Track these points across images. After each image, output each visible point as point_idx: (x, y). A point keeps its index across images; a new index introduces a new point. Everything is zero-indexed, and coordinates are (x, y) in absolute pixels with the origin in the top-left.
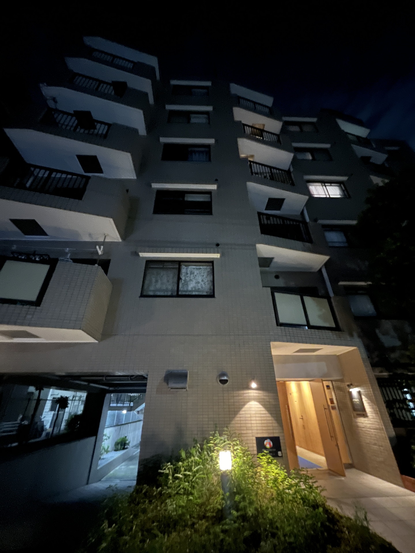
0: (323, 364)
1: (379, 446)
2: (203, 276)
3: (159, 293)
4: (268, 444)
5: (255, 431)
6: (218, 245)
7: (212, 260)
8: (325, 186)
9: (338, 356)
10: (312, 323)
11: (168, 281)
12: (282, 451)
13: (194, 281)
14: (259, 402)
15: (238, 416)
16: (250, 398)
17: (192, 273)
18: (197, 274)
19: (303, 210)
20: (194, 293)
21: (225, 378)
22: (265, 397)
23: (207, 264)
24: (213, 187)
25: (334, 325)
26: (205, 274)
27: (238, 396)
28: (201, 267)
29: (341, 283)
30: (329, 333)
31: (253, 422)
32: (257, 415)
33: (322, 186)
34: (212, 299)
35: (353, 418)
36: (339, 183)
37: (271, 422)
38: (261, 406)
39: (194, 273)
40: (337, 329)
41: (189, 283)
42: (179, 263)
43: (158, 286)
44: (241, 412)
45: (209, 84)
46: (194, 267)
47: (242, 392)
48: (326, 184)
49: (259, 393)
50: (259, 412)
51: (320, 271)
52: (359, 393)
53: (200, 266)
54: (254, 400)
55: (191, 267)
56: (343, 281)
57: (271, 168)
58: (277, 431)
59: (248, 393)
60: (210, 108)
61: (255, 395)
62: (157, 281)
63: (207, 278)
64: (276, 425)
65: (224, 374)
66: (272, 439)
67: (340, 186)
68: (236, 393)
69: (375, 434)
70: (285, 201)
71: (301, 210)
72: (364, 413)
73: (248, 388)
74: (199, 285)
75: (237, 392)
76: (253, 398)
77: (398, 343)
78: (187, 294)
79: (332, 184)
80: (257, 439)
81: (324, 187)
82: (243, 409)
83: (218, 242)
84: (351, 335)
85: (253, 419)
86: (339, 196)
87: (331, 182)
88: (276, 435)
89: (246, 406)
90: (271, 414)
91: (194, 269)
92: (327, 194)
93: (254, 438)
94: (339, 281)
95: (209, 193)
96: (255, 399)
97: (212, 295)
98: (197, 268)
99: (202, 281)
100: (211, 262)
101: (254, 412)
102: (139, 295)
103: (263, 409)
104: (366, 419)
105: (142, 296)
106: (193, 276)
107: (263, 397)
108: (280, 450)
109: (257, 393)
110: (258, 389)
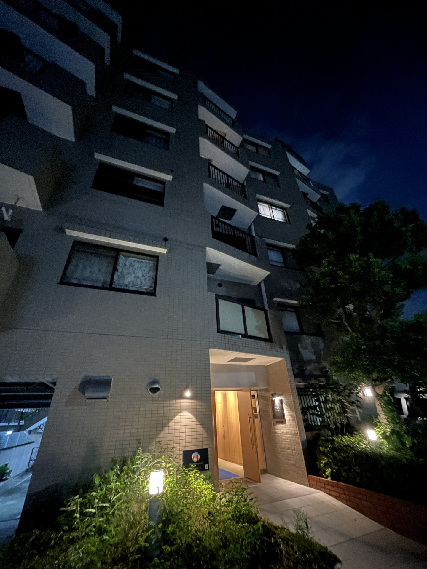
0: (252, 374)
1: (292, 450)
2: (144, 271)
3: (85, 283)
4: (195, 457)
5: (184, 445)
6: (166, 240)
7: (156, 255)
8: (272, 208)
9: (266, 367)
10: (250, 333)
11: (100, 271)
12: (209, 463)
13: (133, 275)
14: (191, 412)
15: (167, 428)
16: (182, 408)
17: (131, 265)
18: (138, 267)
19: (251, 225)
20: (131, 288)
21: (157, 386)
22: (198, 407)
23: (151, 258)
24: (168, 178)
25: (268, 337)
26: (147, 270)
27: (169, 406)
28: (143, 261)
29: (276, 299)
30: (263, 344)
31: (181, 434)
32: (187, 427)
33: (269, 208)
34: (153, 297)
35: (272, 426)
36: (283, 209)
37: (201, 433)
38: (192, 417)
39: (133, 266)
40: (269, 340)
41: (126, 276)
42: (117, 251)
43: (87, 274)
44: (170, 424)
45: (176, 71)
46: (135, 259)
47: (174, 402)
48: (272, 207)
49: (191, 403)
50: (190, 423)
51: (259, 285)
52: (281, 401)
53: (142, 259)
54: (186, 411)
55: (131, 258)
56: (277, 297)
57: (228, 176)
58: (206, 443)
59: (181, 403)
60: (175, 96)
61: (187, 404)
62: (85, 268)
63: (148, 273)
64: (206, 436)
65: (155, 382)
66: (199, 451)
67: (283, 212)
68: (167, 403)
69: (290, 440)
70: (237, 213)
71: (249, 225)
72: (283, 420)
73: (181, 397)
74: (139, 280)
75: (169, 402)
77: (313, 357)
78: (123, 288)
79: (277, 209)
80: (185, 453)
81: (270, 209)
82: (173, 421)
83: (167, 237)
84: (281, 347)
85: (182, 431)
86: (281, 221)
87: (277, 206)
88: (204, 447)
89: (177, 417)
90: (202, 424)
91: (134, 261)
92: (272, 216)
93: (181, 452)
94: (273, 298)
95: (163, 182)
96: (186, 409)
97: (152, 293)
98: (138, 261)
99: (143, 276)
100: (155, 257)
101: (184, 424)
102: (59, 281)
103: (195, 420)
104: (284, 426)
105: (62, 282)
106: (133, 269)
107: (195, 407)
108: (208, 463)
109: (189, 403)
110: (191, 398)
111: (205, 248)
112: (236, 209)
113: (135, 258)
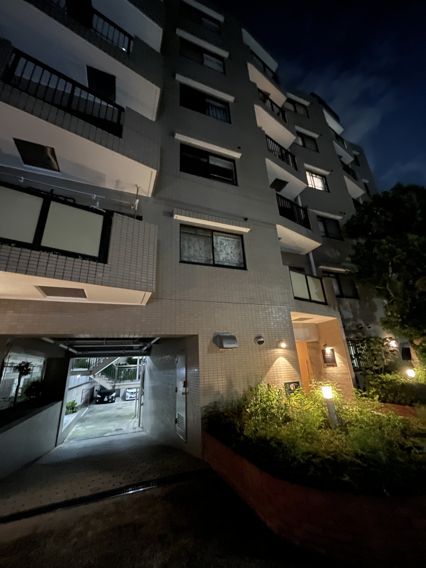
0: (307, 330)
1: (343, 384)
2: (232, 248)
3: (193, 260)
4: (292, 387)
5: (284, 379)
6: (246, 219)
7: (241, 234)
8: (313, 177)
9: (317, 324)
10: (313, 298)
11: (201, 249)
13: (224, 253)
14: (285, 358)
15: (272, 368)
16: (279, 355)
17: (222, 244)
18: (226, 245)
19: (297, 197)
20: (226, 264)
21: (262, 340)
22: (289, 354)
23: (237, 237)
24: (237, 155)
25: (324, 301)
26: (234, 247)
27: (271, 354)
28: (229, 239)
29: (321, 267)
30: (322, 306)
31: (282, 372)
32: (284, 367)
33: (310, 176)
34: (245, 271)
35: (323, 368)
36: (323, 177)
37: (293, 372)
38: (287, 361)
40: (325, 304)
41: (220, 253)
42: (212, 231)
43: (192, 252)
44: (273, 366)
45: (220, 18)
46: (223, 238)
47: (273, 350)
48: (313, 175)
49: (285, 351)
50: (285, 365)
51: (308, 255)
52: (332, 350)
53: (228, 237)
54: (282, 357)
55: (220, 237)
56: (323, 265)
58: (297, 378)
59: (277, 351)
60: (225, 54)
61: (282, 352)
62: (189, 247)
63: (235, 250)
64: (297, 373)
65: (260, 337)
66: (294, 383)
67: (322, 180)
68: (269, 351)
69: (341, 378)
70: (287, 185)
72: (334, 364)
73: (277, 347)
74: (229, 256)
75: (270, 351)
76: (281, 355)
77: (351, 316)
78: (220, 263)
79: (317, 176)
80: (286, 384)
81: (311, 177)
82: (275, 363)
83: (246, 216)
84: (335, 309)
85: (281, 370)
86: (321, 189)
87: (317, 174)
88: (297, 381)
89: (277, 361)
90: (293, 366)
91: (223, 239)
92: (313, 184)
93: (283, 384)
94: (319, 266)
95: (232, 160)
97: (243, 266)
98: (225, 240)
99: (231, 252)
100: (240, 236)
101: (282, 365)
102: (179, 260)
103: (288, 363)
104: (335, 368)
105: (181, 261)
106: (223, 247)
107: (287, 354)
109: (283, 351)
110: (286, 348)
111: (276, 225)
112: (288, 181)
113: (223, 236)
